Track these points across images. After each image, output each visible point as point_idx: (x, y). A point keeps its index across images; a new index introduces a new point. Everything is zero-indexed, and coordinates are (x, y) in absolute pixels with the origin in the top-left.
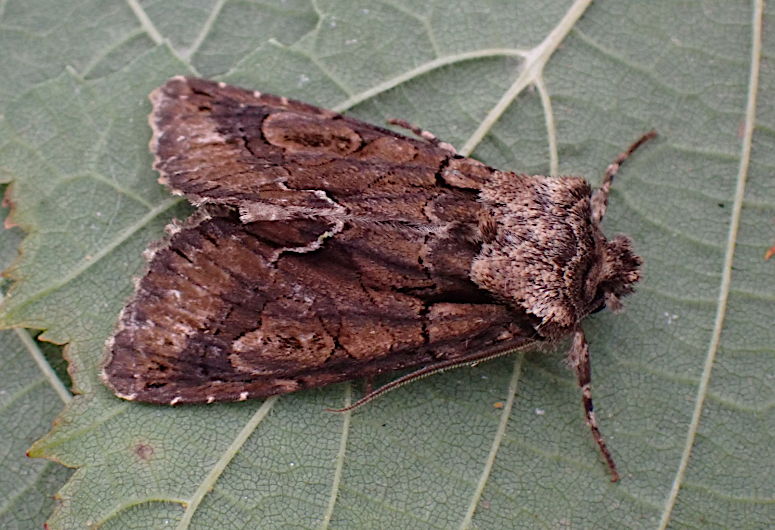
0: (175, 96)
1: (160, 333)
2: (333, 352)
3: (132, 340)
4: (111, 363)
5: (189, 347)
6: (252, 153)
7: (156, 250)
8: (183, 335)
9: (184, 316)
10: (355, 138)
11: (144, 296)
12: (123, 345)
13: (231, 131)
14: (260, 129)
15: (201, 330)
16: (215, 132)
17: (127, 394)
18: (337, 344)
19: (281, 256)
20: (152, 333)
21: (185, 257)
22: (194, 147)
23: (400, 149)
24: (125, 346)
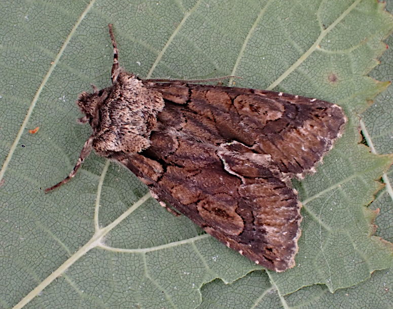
0: (282, 261)
1: (315, 132)
2: (236, 97)
3: (329, 133)
4: (341, 124)
5: (303, 121)
6: (252, 212)
7: (310, 170)
8: (304, 128)
9: (302, 137)
10: (199, 208)
11: (319, 153)
12: (334, 132)
13: (260, 231)
14: (245, 227)
15: (295, 128)
16: (268, 232)
17: (336, 108)
18: (232, 100)
19: (252, 146)
20: (319, 133)
21: (297, 162)
22: (280, 225)
23: (179, 195)
24: (333, 131)
